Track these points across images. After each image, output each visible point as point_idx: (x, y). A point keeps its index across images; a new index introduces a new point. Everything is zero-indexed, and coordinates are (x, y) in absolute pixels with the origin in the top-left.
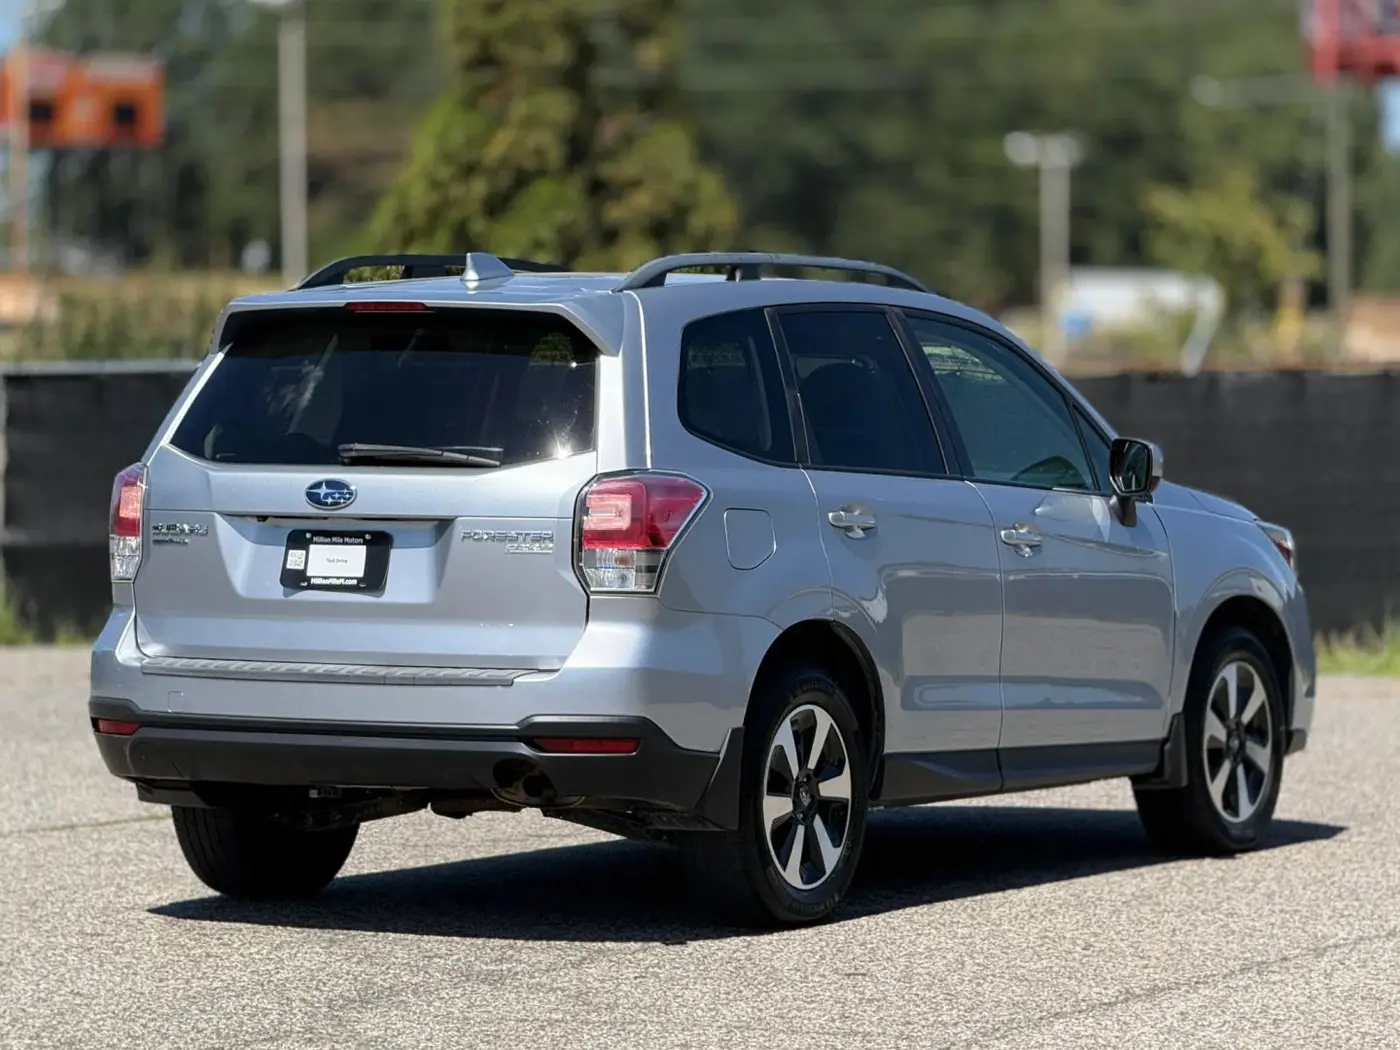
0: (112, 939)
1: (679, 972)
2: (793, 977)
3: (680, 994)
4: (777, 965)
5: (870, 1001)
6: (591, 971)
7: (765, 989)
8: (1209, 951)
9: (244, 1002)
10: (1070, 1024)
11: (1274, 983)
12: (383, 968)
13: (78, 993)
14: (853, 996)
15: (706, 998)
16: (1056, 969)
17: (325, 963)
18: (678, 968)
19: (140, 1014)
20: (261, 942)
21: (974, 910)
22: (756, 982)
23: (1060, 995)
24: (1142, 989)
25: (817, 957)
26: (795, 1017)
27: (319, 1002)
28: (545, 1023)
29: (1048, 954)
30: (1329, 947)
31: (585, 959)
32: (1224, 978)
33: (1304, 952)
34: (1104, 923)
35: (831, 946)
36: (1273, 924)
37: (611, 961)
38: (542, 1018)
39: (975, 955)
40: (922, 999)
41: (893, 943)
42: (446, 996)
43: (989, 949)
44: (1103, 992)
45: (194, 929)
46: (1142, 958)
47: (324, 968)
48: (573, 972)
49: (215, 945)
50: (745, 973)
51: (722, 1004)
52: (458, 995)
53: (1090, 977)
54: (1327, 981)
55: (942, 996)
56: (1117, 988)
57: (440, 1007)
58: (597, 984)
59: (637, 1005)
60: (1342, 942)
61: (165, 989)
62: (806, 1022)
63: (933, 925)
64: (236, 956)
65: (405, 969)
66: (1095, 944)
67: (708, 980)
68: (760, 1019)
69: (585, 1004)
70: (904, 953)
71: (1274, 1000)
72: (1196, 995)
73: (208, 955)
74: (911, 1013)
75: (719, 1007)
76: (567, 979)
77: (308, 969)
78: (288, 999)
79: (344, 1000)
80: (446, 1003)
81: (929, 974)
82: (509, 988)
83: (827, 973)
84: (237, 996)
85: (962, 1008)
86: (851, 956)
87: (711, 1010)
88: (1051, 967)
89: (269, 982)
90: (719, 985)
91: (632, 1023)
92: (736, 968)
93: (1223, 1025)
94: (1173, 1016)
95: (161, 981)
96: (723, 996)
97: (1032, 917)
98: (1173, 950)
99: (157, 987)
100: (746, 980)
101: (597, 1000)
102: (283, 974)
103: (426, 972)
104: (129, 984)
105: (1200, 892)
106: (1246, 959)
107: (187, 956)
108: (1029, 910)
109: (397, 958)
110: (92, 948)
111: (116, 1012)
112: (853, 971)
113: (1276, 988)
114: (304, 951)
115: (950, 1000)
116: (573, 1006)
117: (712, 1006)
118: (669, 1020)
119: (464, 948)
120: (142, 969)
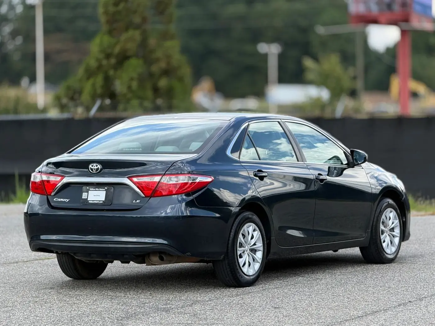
0: (42, 299)
1: (223, 307)
2: (260, 309)
3: (226, 315)
4: (253, 305)
5: (286, 316)
6: (196, 307)
7: (252, 313)
8: (386, 299)
9: (90, 318)
10: (350, 323)
11: (410, 309)
12: (131, 307)
13: (37, 316)
14: (280, 315)
15: (234, 316)
18: (223, 306)
19: (58, 322)
20: (90, 299)
21: (309, 287)
22: (248, 311)
23: (345, 314)
24: (370, 312)
25: (265, 302)
26: (264, 322)
27: (114, 318)
29: (337, 301)
30: (423, 298)
31: (192, 304)
32: (394, 308)
33: (416, 299)
34: (351, 291)
35: (268, 299)
36: (404, 291)
37: (201, 304)
38: (185, 323)
39: (314, 301)
40: (302, 316)
41: (287, 298)
42: (153, 316)
43: (318, 299)
44: (358, 313)
45: (67, 295)
46: (366, 301)
47: (112, 307)
48: (190, 308)
49: (75, 300)
50: (244, 308)
51: (240, 318)
52: (156, 316)
53: (352, 308)
54: (427, 309)
55: (308, 315)
56: (362, 311)
57: (152, 319)
58: (199, 312)
59: (213, 319)
60: (426, 296)
61: (64, 314)
62: (268, 323)
63: (298, 292)
64: (83, 304)
65: (137, 307)
66: (350, 297)
67: (234, 310)
68: (253, 323)
69: (197, 318)
70: (292, 301)
71: (412, 315)
72: (387, 314)
73: (74, 303)
76: (189, 310)
77: (107, 308)
78: (103, 317)
79: (121, 317)
80: (153, 318)
81: (302, 307)
82: (172, 313)
83: (270, 307)
84: (87, 317)
85: (315, 318)
86: (275, 302)
87: (237, 320)
89: (96, 312)
90: (237, 311)
92: (241, 306)
93: (399, 323)
94: (382, 320)
95: (62, 312)
96: (240, 315)
97: (328, 289)
98: (375, 299)
99: (61, 314)
100: (245, 310)
101: (201, 317)
102: (99, 309)
103: (144, 308)
104: (52, 313)
105: (377, 280)
106: (399, 302)
107: (68, 304)
109: (134, 304)
110: (37, 301)
111: (51, 322)
112: (278, 307)
113: (411, 311)
114: (104, 302)
115: (311, 316)
116: (194, 319)
118: (225, 323)
119: (153, 300)
120: (55, 308)
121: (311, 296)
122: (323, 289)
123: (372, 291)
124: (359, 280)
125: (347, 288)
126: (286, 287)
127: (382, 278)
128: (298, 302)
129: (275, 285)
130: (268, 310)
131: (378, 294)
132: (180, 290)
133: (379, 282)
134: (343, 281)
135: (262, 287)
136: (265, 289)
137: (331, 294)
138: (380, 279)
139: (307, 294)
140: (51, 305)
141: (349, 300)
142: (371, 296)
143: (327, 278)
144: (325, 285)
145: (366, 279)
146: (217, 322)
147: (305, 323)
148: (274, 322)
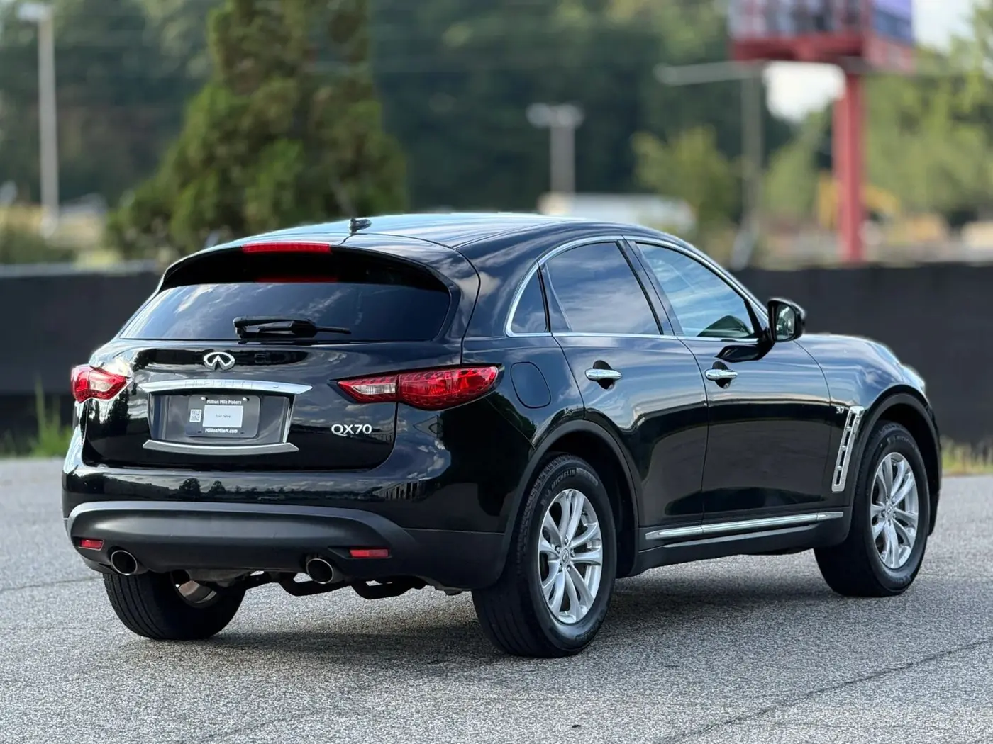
2: (636, 669)
5: (695, 683)
8: (898, 648)
9: (283, 690)
10: (832, 696)
11: (952, 668)
14: (681, 680)
15: (586, 683)
21: (729, 624)
23: (817, 678)
24: (868, 673)
25: (644, 655)
26: (650, 694)
29: (794, 651)
30: (974, 644)
32: (918, 665)
33: (960, 647)
34: (819, 631)
39: (747, 653)
40: (727, 682)
41: (688, 646)
43: (754, 649)
44: (843, 674)
46: (856, 652)
52: (421, 684)
53: (829, 666)
55: (739, 679)
56: (851, 672)
57: (414, 691)
60: (981, 641)
62: (659, 697)
63: (708, 634)
66: (822, 644)
67: (581, 672)
69: (508, 688)
71: (958, 678)
72: (905, 676)
74: (725, 691)
80: (416, 688)
81: (723, 665)
83: (656, 665)
85: (756, 686)
87: (593, 690)
91: (546, 700)
92: (595, 663)
94: (897, 690)
96: (596, 682)
97: (770, 628)
98: (874, 648)
101: (514, 686)
105: (870, 609)
106: (925, 652)
108: (766, 623)
111: (202, 697)
112: (672, 664)
113: (955, 671)
115: (746, 682)
117: (593, 688)
121: (738, 643)
122: (760, 628)
123: (864, 631)
125: (810, 626)
126: (681, 626)
129: (656, 622)
131: (878, 636)
135: (631, 625)
136: (637, 629)
137: (780, 638)
139: (728, 638)
141: (819, 650)
142: (865, 640)
144: (762, 620)
146: (553, 696)
147: (736, 696)
148: (671, 694)
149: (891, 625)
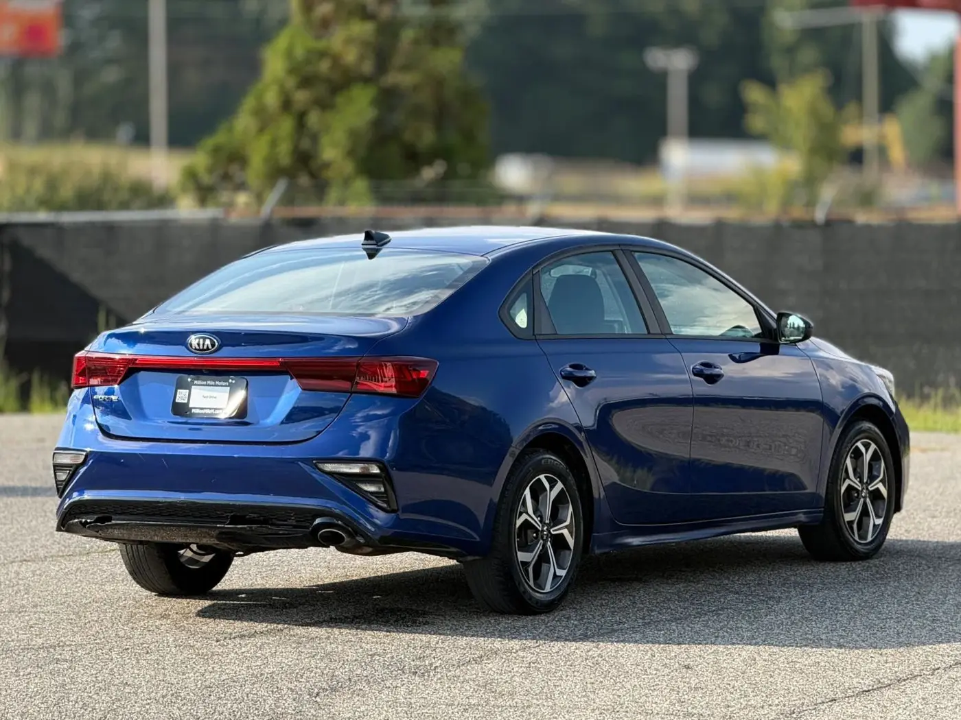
0: (141, 641)
1: (553, 667)
2: (636, 671)
3: (558, 684)
4: (622, 660)
5: (696, 689)
6: (490, 666)
7: (618, 680)
12: (340, 664)
13: (126, 684)
14: (682, 685)
15: (578, 687)
16: (822, 664)
17: (297, 659)
19: (174, 700)
20: (248, 644)
21: (750, 618)
25: (649, 655)
28: (467, 707)
29: (814, 652)
34: (846, 627)
49: (216, 646)
64: (233, 655)
65: (356, 664)
66: (845, 644)
67: (576, 673)
70: (710, 651)
73: (213, 654)
75: (590, 694)
76: (473, 672)
77: (286, 665)
78: (278, 688)
79: (318, 689)
80: (392, 691)
82: (435, 679)
84: (241, 686)
86: (673, 654)
88: (819, 662)
89: (262, 675)
90: (584, 676)
95: (184, 674)
96: (589, 685)
97: (793, 623)
99: (182, 679)
100: (603, 673)
102: (270, 669)
103: (372, 667)
104: (161, 677)
105: (907, 603)
107: (198, 654)
108: (790, 618)
109: (348, 656)
110: (128, 649)
111: (157, 698)
114: (280, 650)
116: (484, 693)
117: (584, 694)
119: (393, 648)
120: (167, 665)
122: (782, 624)
123: (895, 628)
124: (866, 602)
125: (838, 621)
126: (698, 619)
127: (918, 598)
128: (725, 654)
129: (672, 614)
130: (655, 672)
131: (909, 635)
132: (456, 623)
133: (911, 607)
134: (829, 605)
135: (644, 618)
136: (649, 623)
137: (801, 636)
138: (913, 599)
139: (745, 634)
140: (161, 658)
142: (893, 640)
143: (792, 596)
144: (787, 614)
145: (881, 600)
149: (925, 621)
